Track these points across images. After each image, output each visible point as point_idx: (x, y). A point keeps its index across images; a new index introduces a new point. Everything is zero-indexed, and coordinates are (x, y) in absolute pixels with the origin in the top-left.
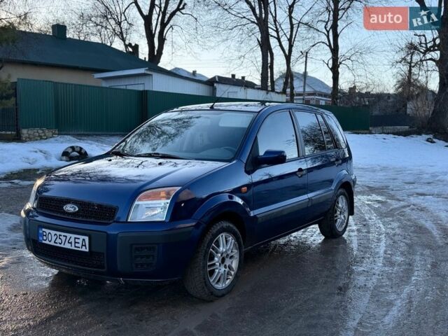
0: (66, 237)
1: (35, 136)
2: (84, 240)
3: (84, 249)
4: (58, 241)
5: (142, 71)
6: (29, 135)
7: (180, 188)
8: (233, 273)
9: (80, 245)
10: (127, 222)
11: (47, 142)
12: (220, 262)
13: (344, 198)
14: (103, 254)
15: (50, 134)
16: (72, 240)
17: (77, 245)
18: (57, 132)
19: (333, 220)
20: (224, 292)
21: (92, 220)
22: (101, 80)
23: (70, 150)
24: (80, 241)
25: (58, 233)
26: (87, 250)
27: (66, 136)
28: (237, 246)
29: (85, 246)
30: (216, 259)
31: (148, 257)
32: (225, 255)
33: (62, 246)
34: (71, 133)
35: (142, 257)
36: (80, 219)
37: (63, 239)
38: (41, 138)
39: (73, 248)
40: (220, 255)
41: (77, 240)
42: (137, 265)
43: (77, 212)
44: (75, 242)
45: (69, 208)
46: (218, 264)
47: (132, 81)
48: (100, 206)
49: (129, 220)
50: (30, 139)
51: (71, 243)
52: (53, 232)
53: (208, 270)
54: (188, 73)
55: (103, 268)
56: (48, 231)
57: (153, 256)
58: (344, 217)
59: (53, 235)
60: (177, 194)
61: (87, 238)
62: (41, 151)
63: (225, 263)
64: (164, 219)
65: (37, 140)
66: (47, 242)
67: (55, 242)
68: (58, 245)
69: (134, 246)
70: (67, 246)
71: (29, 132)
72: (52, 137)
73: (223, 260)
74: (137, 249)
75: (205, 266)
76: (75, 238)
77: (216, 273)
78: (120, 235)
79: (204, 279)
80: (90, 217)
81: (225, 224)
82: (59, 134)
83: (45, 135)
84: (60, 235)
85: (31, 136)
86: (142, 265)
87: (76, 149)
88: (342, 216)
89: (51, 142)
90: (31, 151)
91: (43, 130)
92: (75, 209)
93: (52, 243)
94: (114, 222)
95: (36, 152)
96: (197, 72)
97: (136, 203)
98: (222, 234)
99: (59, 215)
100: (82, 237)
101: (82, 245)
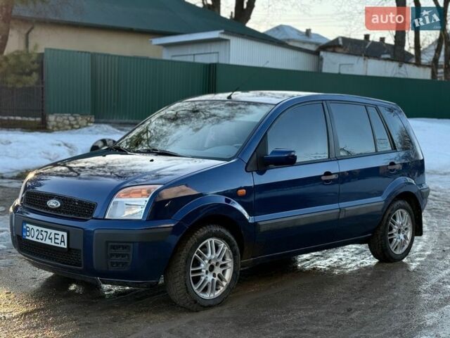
0: (47, 232)
1: (65, 125)
2: (63, 236)
3: (62, 245)
4: (40, 237)
5: (215, 34)
6: (58, 122)
7: (161, 186)
8: (224, 284)
9: (59, 241)
10: (104, 219)
11: (79, 133)
12: (208, 269)
13: (405, 213)
14: (80, 250)
15: (84, 122)
16: (52, 236)
17: (57, 241)
18: (93, 120)
19: (385, 239)
20: (211, 303)
21: (73, 216)
22: (161, 47)
23: (100, 144)
24: (59, 237)
25: (40, 229)
26: (66, 247)
27: (103, 125)
28: (231, 254)
29: (64, 242)
30: (202, 265)
31: (123, 256)
32: (213, 263)
33: (43, 242)
34: (111, 121)
35: (118, 255)
36: (62, 214)
37: (44, 234)
38: (72, 127)
39: (53, 244)
40: (207, 261)
41: (57, 236)
42: (112, 263)
43: (59, 207)
44: (55, 238)
45: (53, 203)
46: (204, 271)
47: (202, 49)
48: (80, 202)
49: (107, 217)
50: (59, 128)
51: (51, 239)
52: (36, 228)
53: (191, 276)
54: (299, 32)
55: (80, 265)
56: (31, 226)
57: (127, 255)
58: (405, 237)
59: (35, 230)
60: (157, 192)
61: (65, 234)
62: (66, 145)
63: (214, 272)
64: (141, 218)
65: (67, 129)
66: (30, 238)
67: (37, 238)
68: (40, 241)
69: (110, 244)
70: (48, 242)
71: (58, 119)
72: (87, 126)
73: (212, 268)
74: (113, 247)
75: (186, 271)
76: (55, 234)
77: (202, 281)
78: (96, 232)
79: (186, 285)
80: (71, 213)
81: (215, 229)
82: (95, 123)
83: (77, 124)
84: (42, 231)
85: (60, 125)
86: (118, 264)
87: (108, 143)
88: (402, 236)
89: (83, 133)
90: (53, 145)
91: (75, 117)
92: (57, 204)
93: (34, 239)
94: (92, 218)
95: (59, 145)
96: (313, 32)
97: (115, 199)
98: (211, 239)
99: (42, 211)
100: (61, 233)
101: (61, 241)
